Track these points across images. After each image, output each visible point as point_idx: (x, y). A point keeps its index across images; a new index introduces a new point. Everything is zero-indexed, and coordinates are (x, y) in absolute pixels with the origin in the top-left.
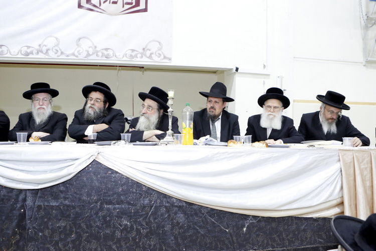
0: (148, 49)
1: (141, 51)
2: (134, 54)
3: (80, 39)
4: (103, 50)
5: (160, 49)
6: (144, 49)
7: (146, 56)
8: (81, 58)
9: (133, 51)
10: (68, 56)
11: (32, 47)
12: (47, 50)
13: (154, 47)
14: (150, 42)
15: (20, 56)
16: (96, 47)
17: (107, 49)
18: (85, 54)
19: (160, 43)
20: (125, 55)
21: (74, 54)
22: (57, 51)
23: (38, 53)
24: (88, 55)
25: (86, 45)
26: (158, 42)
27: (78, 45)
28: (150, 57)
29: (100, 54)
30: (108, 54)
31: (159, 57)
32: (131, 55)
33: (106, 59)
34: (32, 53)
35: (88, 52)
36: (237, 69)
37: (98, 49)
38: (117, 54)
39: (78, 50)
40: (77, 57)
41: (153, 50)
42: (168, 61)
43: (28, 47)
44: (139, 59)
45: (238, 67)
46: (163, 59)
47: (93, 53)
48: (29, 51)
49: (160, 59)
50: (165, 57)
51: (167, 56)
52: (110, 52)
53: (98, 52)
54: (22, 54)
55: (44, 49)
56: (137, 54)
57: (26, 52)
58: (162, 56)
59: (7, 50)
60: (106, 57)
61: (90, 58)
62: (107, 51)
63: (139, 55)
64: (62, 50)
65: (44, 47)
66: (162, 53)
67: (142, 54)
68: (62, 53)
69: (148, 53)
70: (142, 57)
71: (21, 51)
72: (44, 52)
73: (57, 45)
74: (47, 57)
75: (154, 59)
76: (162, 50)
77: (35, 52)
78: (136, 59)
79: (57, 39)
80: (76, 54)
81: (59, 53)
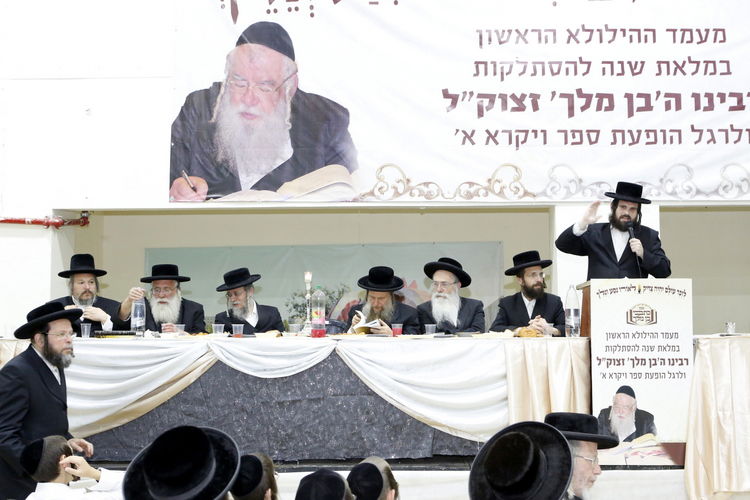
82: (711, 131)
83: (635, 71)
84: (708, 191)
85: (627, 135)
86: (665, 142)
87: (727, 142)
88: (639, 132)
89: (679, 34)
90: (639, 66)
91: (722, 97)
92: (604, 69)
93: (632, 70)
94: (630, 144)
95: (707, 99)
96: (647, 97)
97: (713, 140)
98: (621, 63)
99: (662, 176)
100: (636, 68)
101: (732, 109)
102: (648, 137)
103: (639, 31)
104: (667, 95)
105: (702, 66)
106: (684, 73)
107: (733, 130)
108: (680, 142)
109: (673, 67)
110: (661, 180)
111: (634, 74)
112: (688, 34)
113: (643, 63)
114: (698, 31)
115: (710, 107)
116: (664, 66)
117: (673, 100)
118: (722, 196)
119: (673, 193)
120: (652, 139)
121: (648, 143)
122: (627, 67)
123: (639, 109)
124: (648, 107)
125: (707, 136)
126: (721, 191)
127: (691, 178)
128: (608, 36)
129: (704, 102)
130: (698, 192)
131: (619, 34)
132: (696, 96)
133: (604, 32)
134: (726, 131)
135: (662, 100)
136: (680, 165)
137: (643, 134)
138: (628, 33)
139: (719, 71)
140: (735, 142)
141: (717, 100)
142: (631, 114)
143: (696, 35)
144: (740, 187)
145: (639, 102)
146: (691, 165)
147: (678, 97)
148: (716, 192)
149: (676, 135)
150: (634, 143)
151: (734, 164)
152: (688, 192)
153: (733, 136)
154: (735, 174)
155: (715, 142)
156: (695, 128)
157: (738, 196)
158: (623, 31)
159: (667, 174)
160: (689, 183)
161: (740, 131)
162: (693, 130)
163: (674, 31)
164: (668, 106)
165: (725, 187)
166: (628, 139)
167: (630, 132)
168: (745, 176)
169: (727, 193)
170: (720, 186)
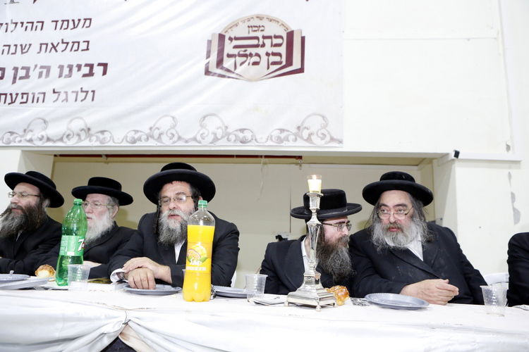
0: (305, 128)
1: (295, 131)
2: (283, 136)
3: (204, 117)
4: (236, 131)
5: (325, 127)
6: (299, 128)
7: (302, 138)
8: (206, 144)
9: (282, 130)
10: (187, 142)
11: (141, 132)
12: (161, 134)
13: (315, 124)
14: (309, 116)
15: (124, 144)
16: (227, 127)
17: (242, 130)
18: (211, 137)
19: (324, 117)
20: (270, 138)
21: (195, 139)
22: (173, 135)
23: (148, 139)
24: (216, 139)
25: (213, 125)
26: (321, 116)
27: (202, 126)
28: (309, 139)
29: (233, 138)
30: (244, 137)
31: (322, 139)
32: (279, 138)
33: (241, 144)
34: (140, 139)
35: (215, 134)
36: (457, 154)
37: (230, 130)
38: (258, 137)
39: (201, 132)
40: (200, 142)
41: (313, 129)
42: (337, 145)
43: (136, 131)
44: (291, 143)
45: (458, 150)
46: (329, 142)
47: (223, 137)
48: (136, 136)
49: (323, 142)
50: (332, 139)
51: (335, 137)
52: (248, 135)
53: (229, 134)
54: (127, 142)
55: (156, 133)
56: (288, 135)
57: (134, 138)
58: (328, 138)
59: (110, 137)
60: (241, 142)
61: (218, 143)
62: (243, 132)
63: (291, 137)
64: (180, 134)
65: (157, 130)
66: (329, 133)
67: (296, 135)
68: (180, 138)
69: (305, 134)
70: (296, 140)
71: (127, 137)
72: (156, 138)
73: (174, 127)
74: (159, 144)
75: (314, 142)
76: (328, 128)
77: (144, 137)
78: (287, 142)
79: (173, 118)
80: (199, 138)
81: (175, 138)
82: (66, 93)
83: (24, 51)
84: (55, 139)
85: (9, 97)
86: (33, 102)
87: (76, 100)
88: (17, 94)
89: (59, 24)
90: (28, 46)
91: (79, 67)
92: (3, 50)
93: (22, 49)
94: (9, 104)
95: (68, 69)
96: (28, 69)
97: (66, 100)
98: (16, 46)
99: (26, 127)
100: (24, 49)
101: (85, 76)
102: (22, 98)
103: (33, 23)
104: (42, 67)
105: (70, 45)
106: (56, 51)
107: (82, 91)
108: (43, 101)
109: (50, 46)
110: (25, 131)
111: (22, 53)
112: (66, 23)
113: (30, 45)
114: (73, 21)
115: (70, 75)
116: (44, 47)
117: (45, 71)
118: (66, 143)
119: (31, 141)
120: (24, 100)
121: (21, 103)
122: (19, 48)
123: (21, 78)
124: (27, 76)
125: (63, 96)
126: (65, 139)
127: (46, 128)
128: (11, 27)
129: (66, 71)
130: (48, 139)
131: (19, 25)
132: (61, 67)
133: (10, 25)
134: (77, 93)
135: (38, 70)
136: (39, 118)
137: (20, 96)
138: (25, 25)
139: (81, 48)
140: (82, 101)
141: (75, 69)
142: (14, 82)
143: (71, 23)
144: (79, 135)
145: (22, 73)
146: (47, 119)
147: (48, 69)
148: (61, 139)
149: (41, 97)
150: (12, 103)
151: (78, 118)
152: (41, 139)
153: (82, 96)
154: (77, 125)
155: (67, 101)
156: (56, 91)
157: (77, 143)
158: (22, 23)
159: (29, 125)
160: (43, 133)
161: (87, 92)
162: (54, 92)
163: (57, 22)
164: (40, 75)
165: (68, 136)
166: (9, 100)
167: (11, 94)
168: (83, 127)
169: (69, 140)
170: (64, 134)
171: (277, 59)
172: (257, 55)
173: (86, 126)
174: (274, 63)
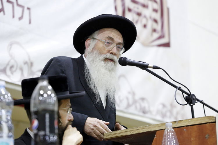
2: (164, 111)
3: (119, 77)
6: (171, 105)
9: (164, 106)
16: (134, 94)
17: (143, 99)
20: (158, 112)
29: (138, 106)
30: (145, 107)
32: (162, 113)
37: (136, 97)
47: (133, 104)
53: (136, 101)
63: (168, 114)
87: (13, 17)
107: (18, 4)
118: (9, 76)
126: (8, 72)
134: (13, 5)
140: (19, 19)
144: (21, 69)
151: (17, 43)
153: (18, 11)
155: (4, 14)
161: (23, 8)
165: (12, 67)
168: (27, 59)
169: (12, 73)
170: (8, 64)
171: (155, 26)
172: (145, 17)
173: (30, 59)
174: (154, 31)
